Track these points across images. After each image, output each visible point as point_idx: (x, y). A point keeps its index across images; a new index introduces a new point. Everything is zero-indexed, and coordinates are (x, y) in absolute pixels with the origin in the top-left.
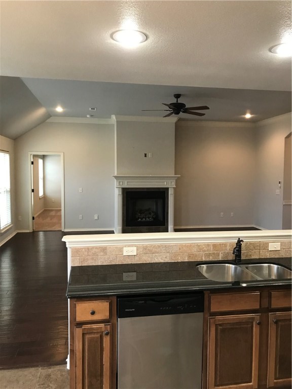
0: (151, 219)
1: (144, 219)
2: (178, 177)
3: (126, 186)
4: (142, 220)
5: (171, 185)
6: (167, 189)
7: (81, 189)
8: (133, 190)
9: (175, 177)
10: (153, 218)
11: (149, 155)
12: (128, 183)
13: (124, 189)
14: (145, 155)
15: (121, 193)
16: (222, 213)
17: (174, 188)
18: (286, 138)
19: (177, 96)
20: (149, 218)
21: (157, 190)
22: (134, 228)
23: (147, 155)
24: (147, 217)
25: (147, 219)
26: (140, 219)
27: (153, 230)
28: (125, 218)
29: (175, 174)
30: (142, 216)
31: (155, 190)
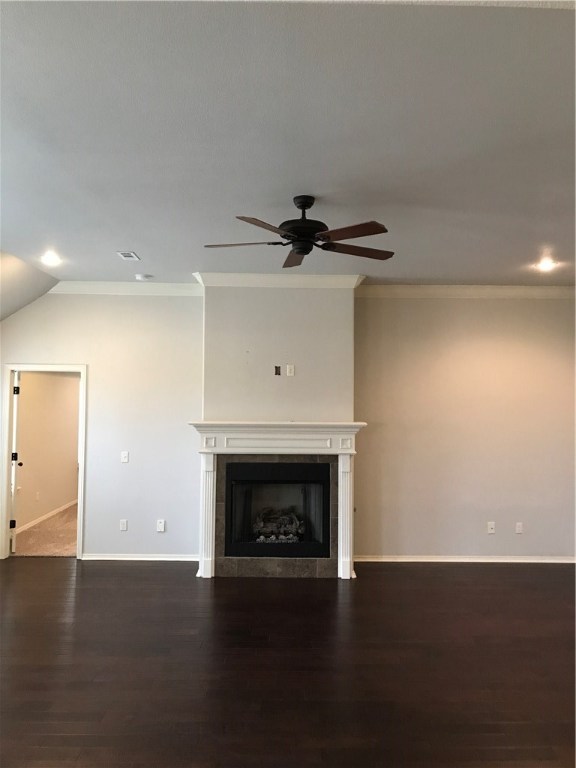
0: (292, 538)
1: (273, 537)
2: (362, 428)
3: (224, 449)
4: (269, 541)
5: (343, 448)
6: (335, 457)
7: (124, 454)
8: (243, 461)
9: (355, 427)
10: (297, 534)
11: (287, 370)
12: (231, 442)
13: (219, 458)
14: (278, 371)
15: (213, 468)
16: (491, 524)
17: (351, 455)
19: (305, 202)
20: (286, 534)
21: (308, 461)
22: (246, 560)
23: (282, 371)
24: (282, 530)
25: (282, 537)
26: (262, 537)
27: (297, 568)
28: (223, 534)
29: (355, 420)
30: (269, 530)
31: (302, 461)
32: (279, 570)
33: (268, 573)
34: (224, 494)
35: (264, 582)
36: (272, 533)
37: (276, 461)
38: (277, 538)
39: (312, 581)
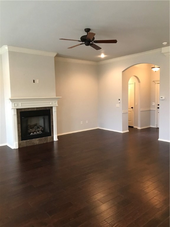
0: (40, 132)
2: (60, 98)
4: (34, 134)
5: (54, 104)
6: (52, 107)
8: (25, 110)
9: (57, 98)
10: (41, 131)
11: (37, 81)
12: (22, 104)
15: (16, 113)
16: (82, 122)
17: (56, 106)
18: (123, 71)
19: (88, 30)
20: (38, 131)
21: (44, 109)
22: (28, 141)
23: (35, 81)
24: (37, 130)
25: (37, 132)
26: (32, 133)
27: (43, 141)
28: (20, 134)
29: (56, 96)
30: (33, 131)
31: (43, 109)
32: (38, 142)
33: (35, 144)
34: (20, 122)
35: (34, 146)
36: (34, 132)
37: (35, 110)
38: (36, 132)
39: (47, 143)
